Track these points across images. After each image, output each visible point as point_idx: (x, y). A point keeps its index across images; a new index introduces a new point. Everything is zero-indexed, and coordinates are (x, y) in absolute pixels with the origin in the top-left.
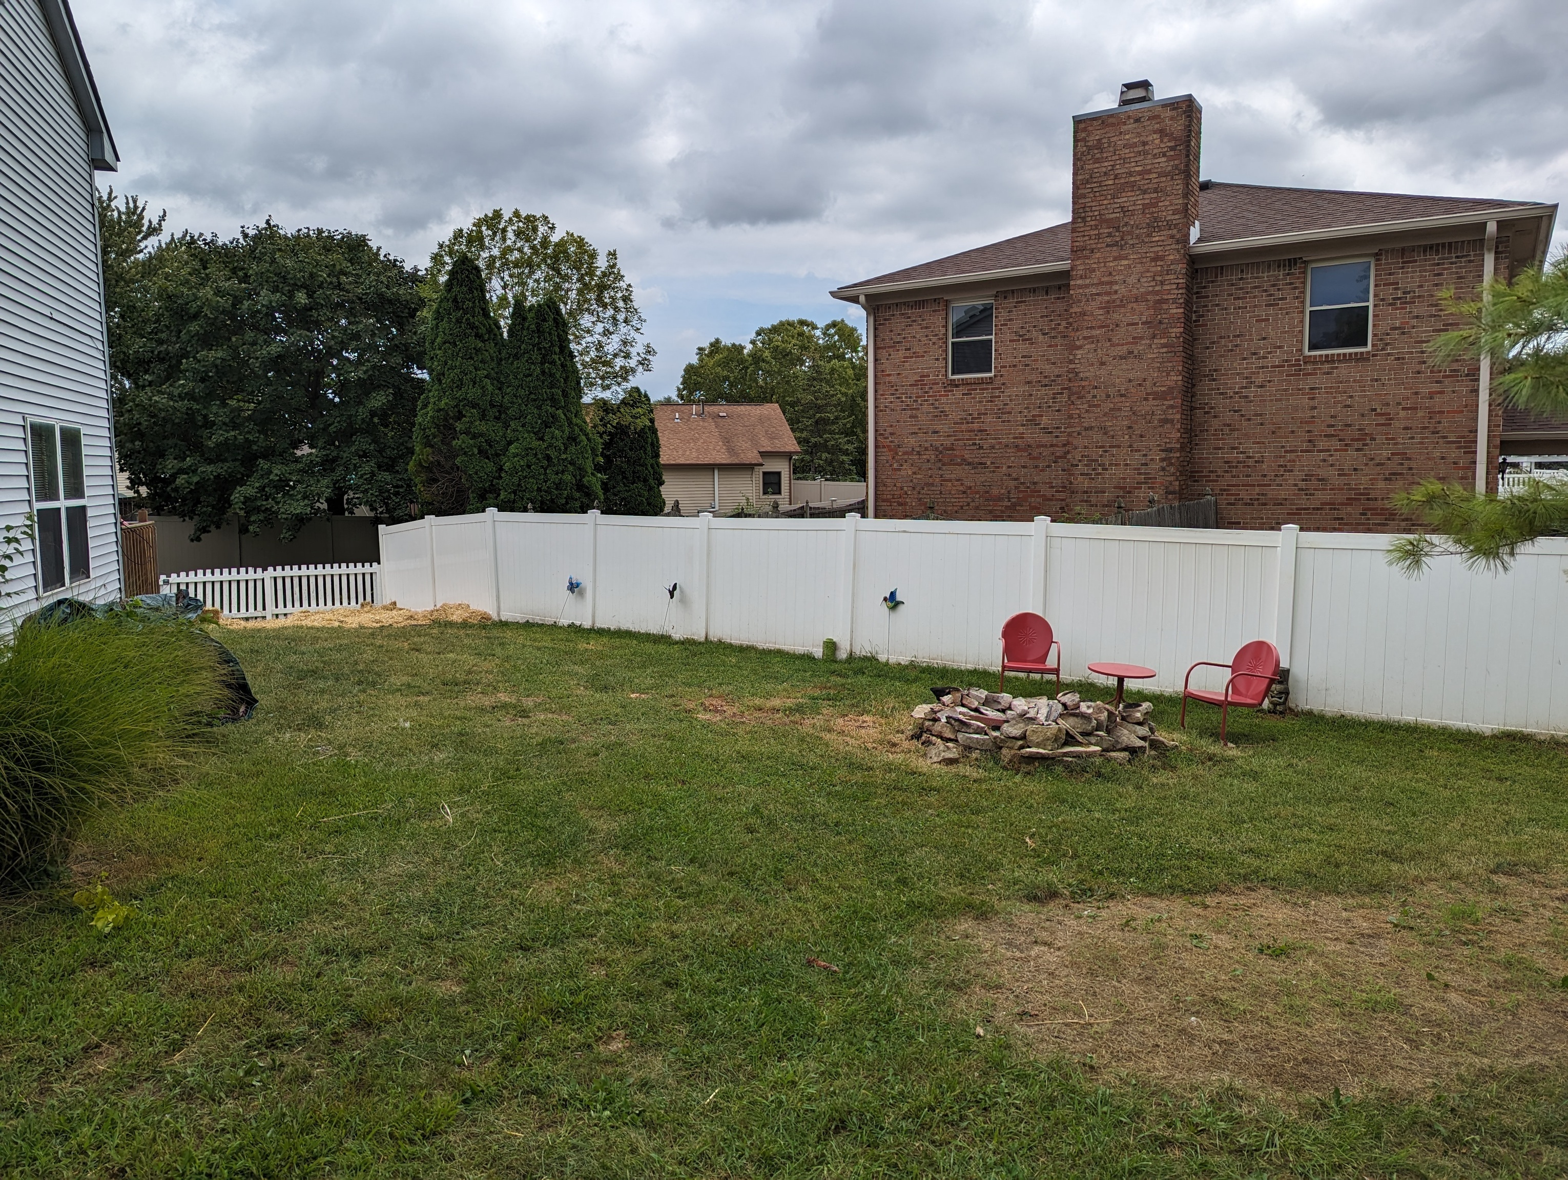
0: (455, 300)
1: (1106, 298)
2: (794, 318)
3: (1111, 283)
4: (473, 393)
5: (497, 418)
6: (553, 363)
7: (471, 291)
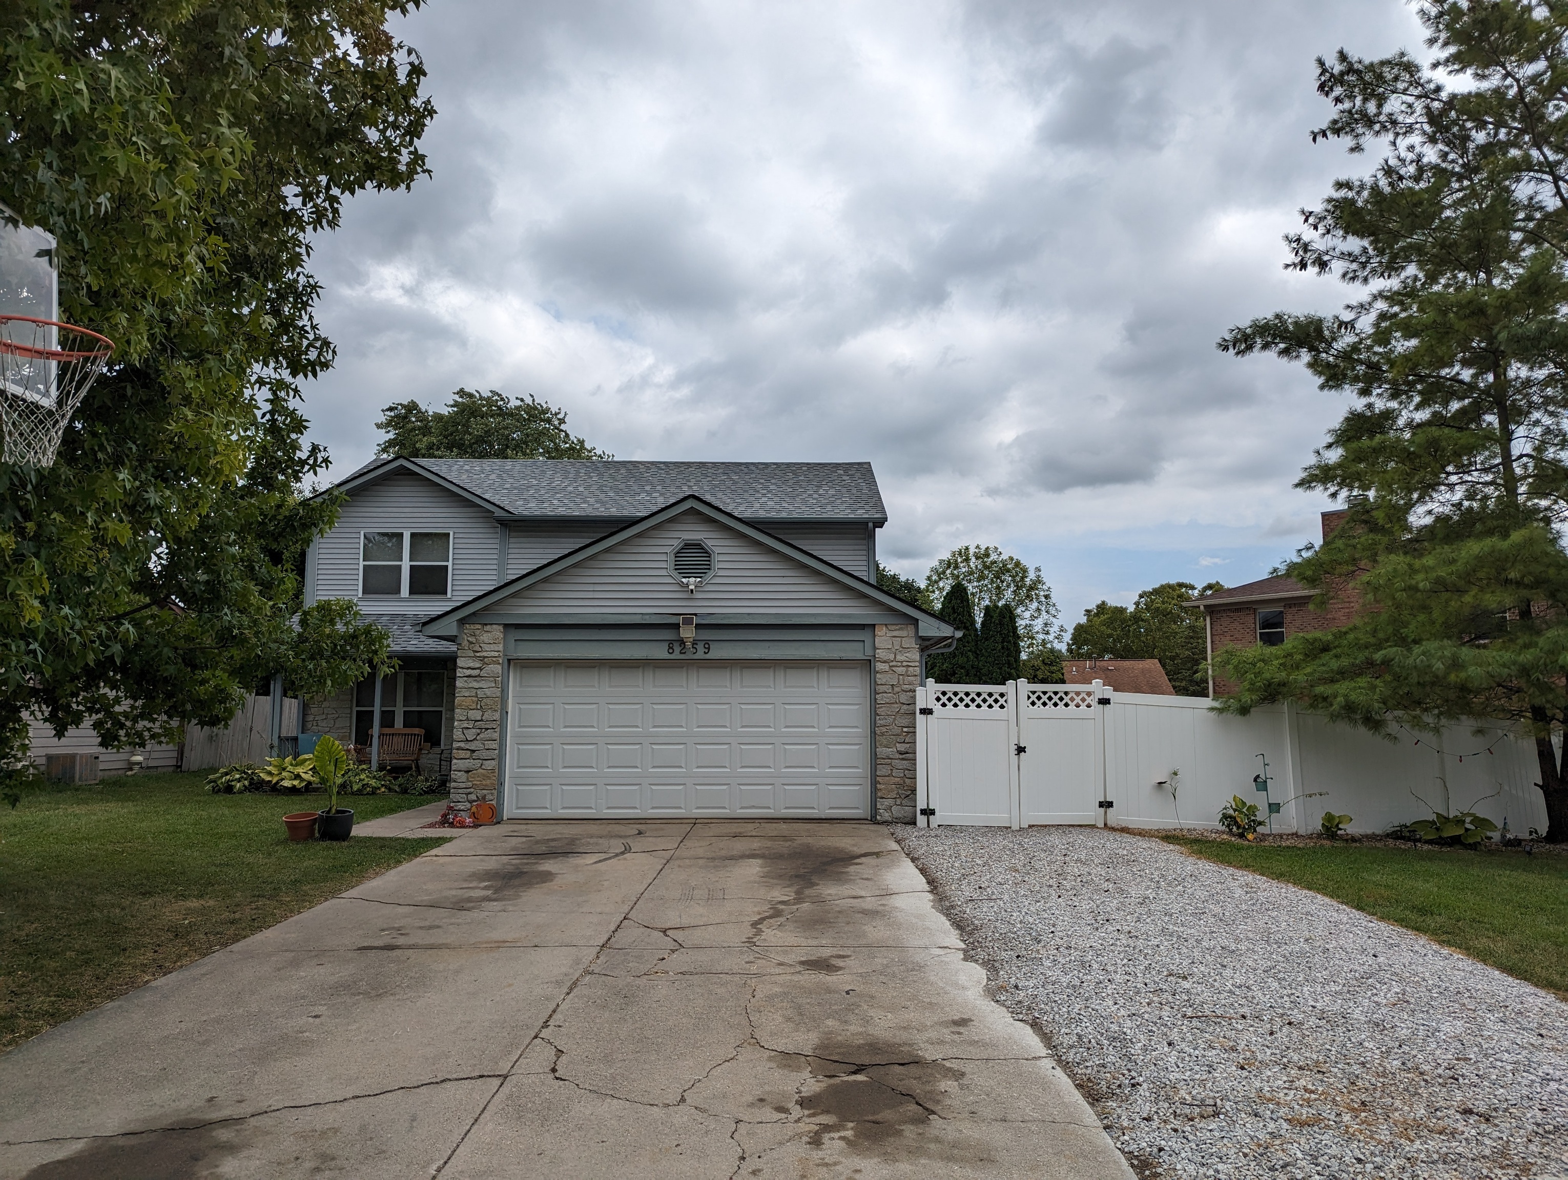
0: (953, 608)
1: (1347, 610)
2: (1173, 581)
3: (1349, 602)
4: (961, 660)
5: (975, 675)
6: (1009, 642)
7: (962, 602)
